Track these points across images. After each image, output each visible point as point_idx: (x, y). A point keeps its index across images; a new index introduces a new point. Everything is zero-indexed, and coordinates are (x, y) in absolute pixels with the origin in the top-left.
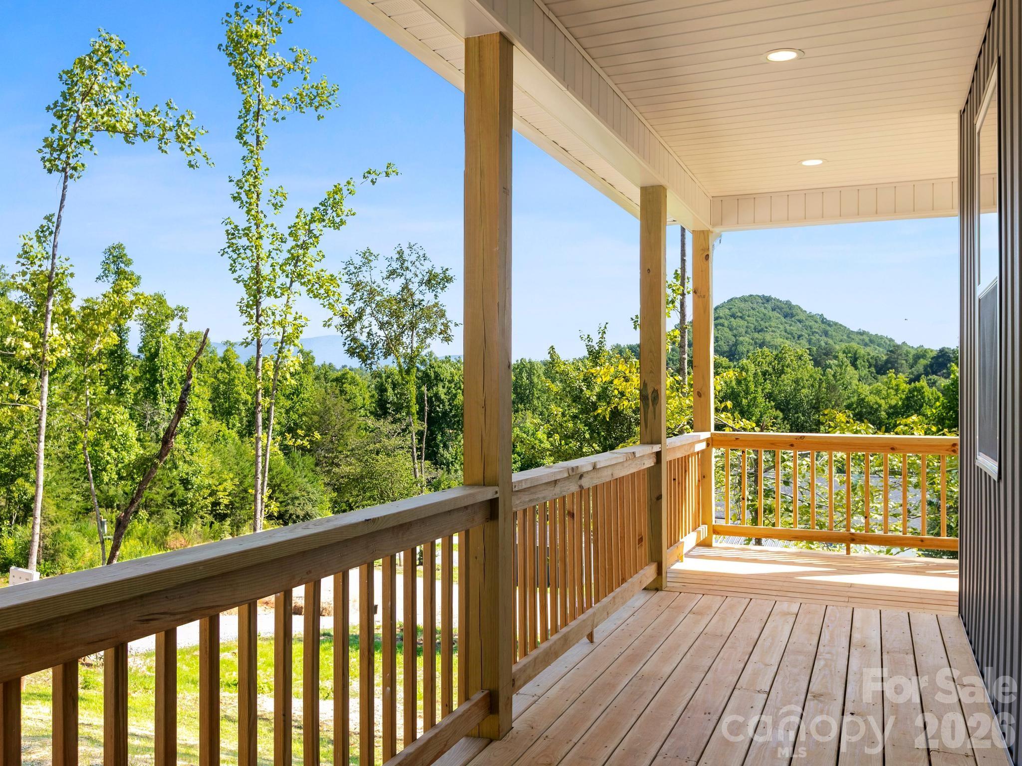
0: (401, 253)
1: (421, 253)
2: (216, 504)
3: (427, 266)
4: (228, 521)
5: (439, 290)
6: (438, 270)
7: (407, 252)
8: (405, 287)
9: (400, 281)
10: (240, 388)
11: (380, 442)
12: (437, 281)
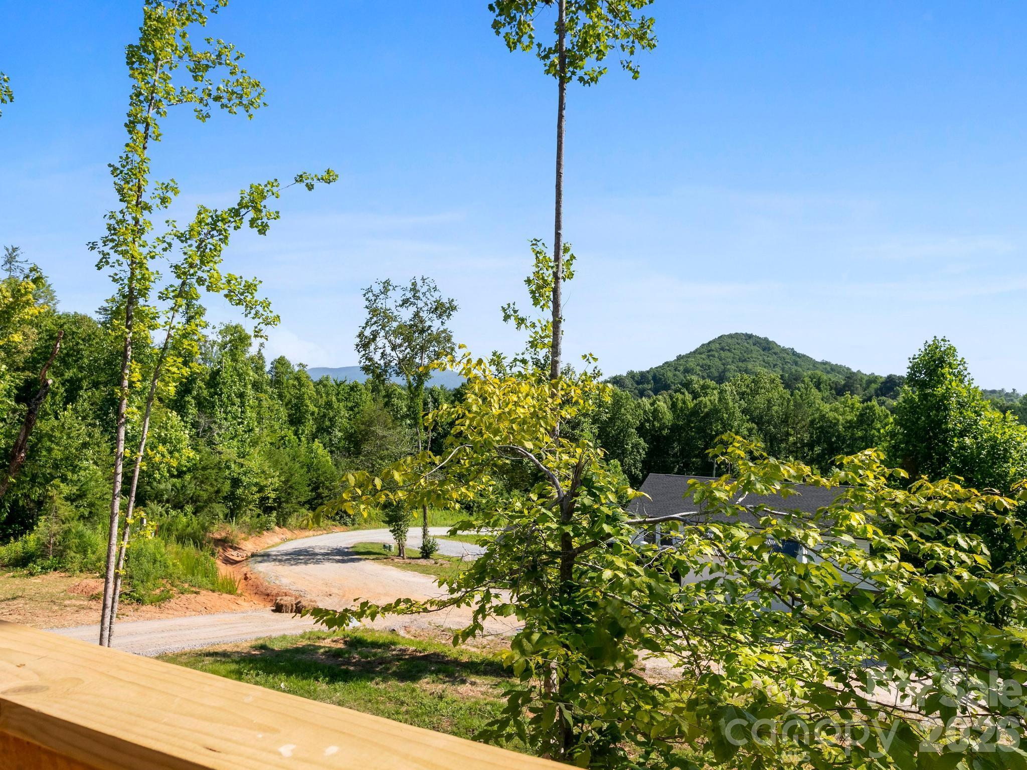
0: (414, 284)
1: (432, 285)
2: (264, 499)
3: (436, 295)
4: (274, 514)
5: (445, 318)
6: (445, 300)
7: (419, 283)
8: (416, 315)
9: (413, 309)
11: (387, 449)
12: (443, 309)
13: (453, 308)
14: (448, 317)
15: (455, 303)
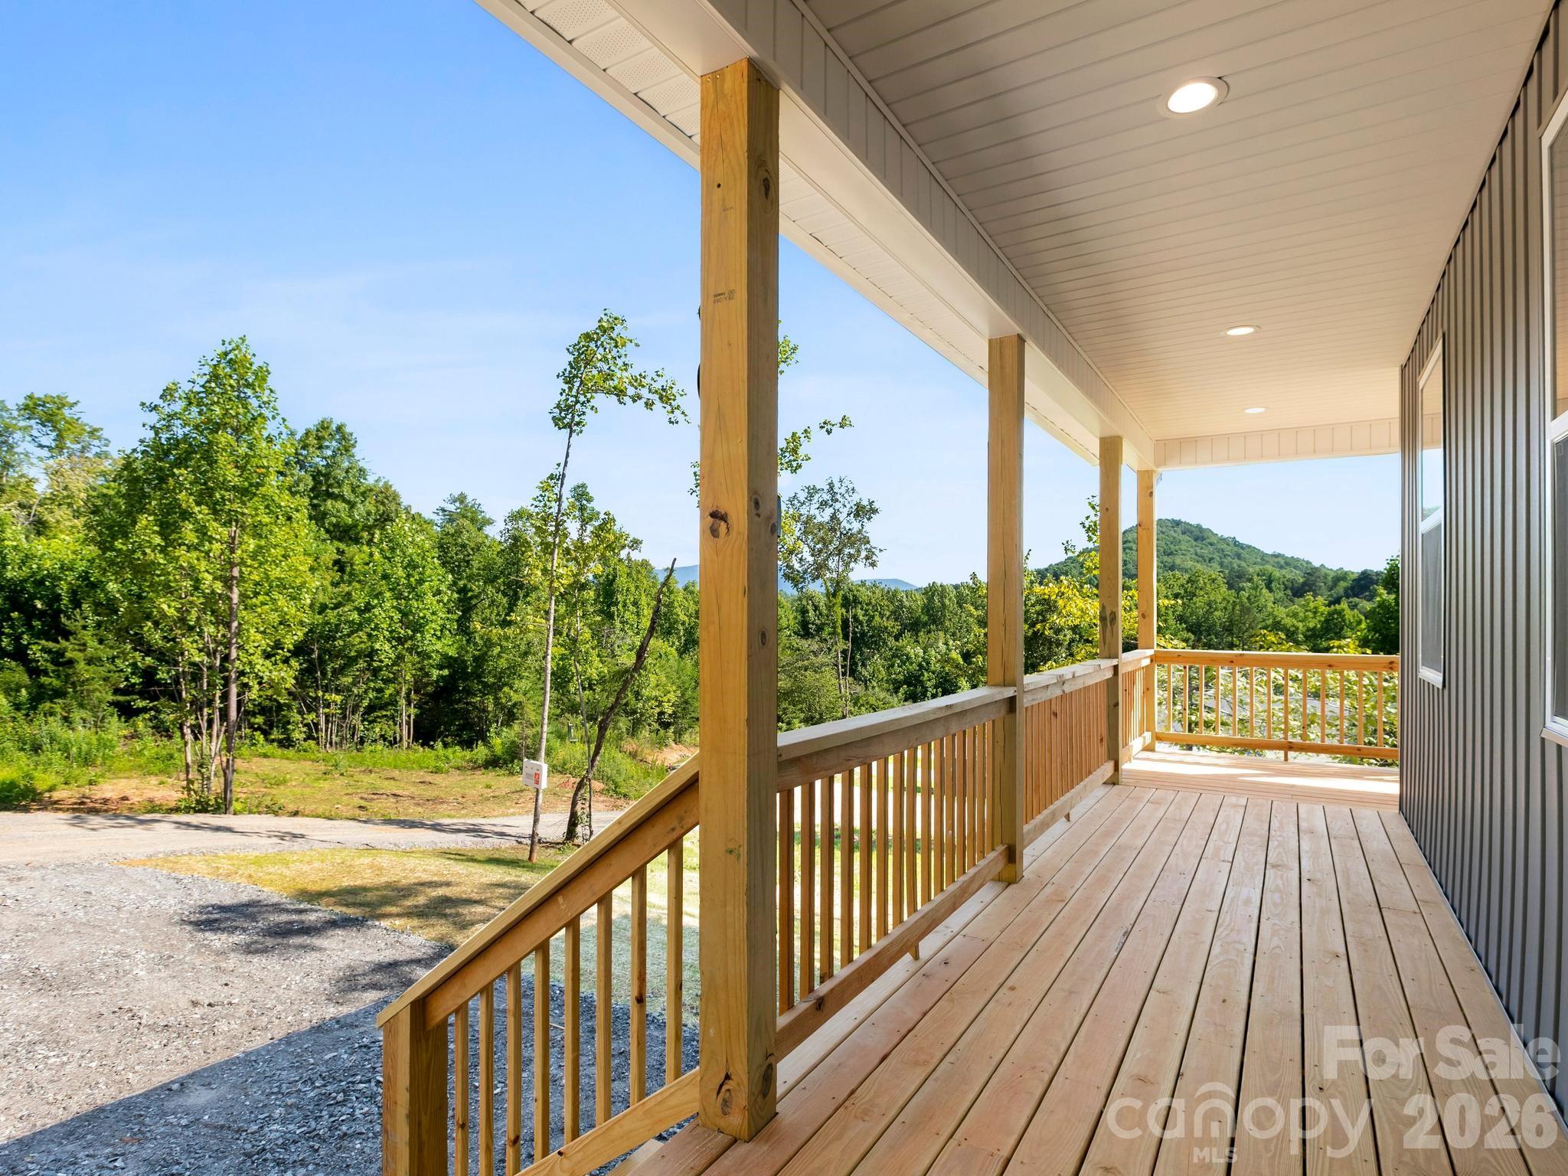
0: (831, 486)
1: (851, 486)
2: (661, 713)
3: (855, 498)
4: (672, 729)
5: (865, 520)
6: (865, 503)
7: (837, 485)
8: (833, 517)
9: (829, 511)
10: (678, 610)
11: (808, 659)
12: (863, 511)
13: (875, 511)
14: (869, 519)
15: (876, 505)
